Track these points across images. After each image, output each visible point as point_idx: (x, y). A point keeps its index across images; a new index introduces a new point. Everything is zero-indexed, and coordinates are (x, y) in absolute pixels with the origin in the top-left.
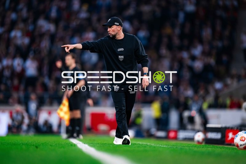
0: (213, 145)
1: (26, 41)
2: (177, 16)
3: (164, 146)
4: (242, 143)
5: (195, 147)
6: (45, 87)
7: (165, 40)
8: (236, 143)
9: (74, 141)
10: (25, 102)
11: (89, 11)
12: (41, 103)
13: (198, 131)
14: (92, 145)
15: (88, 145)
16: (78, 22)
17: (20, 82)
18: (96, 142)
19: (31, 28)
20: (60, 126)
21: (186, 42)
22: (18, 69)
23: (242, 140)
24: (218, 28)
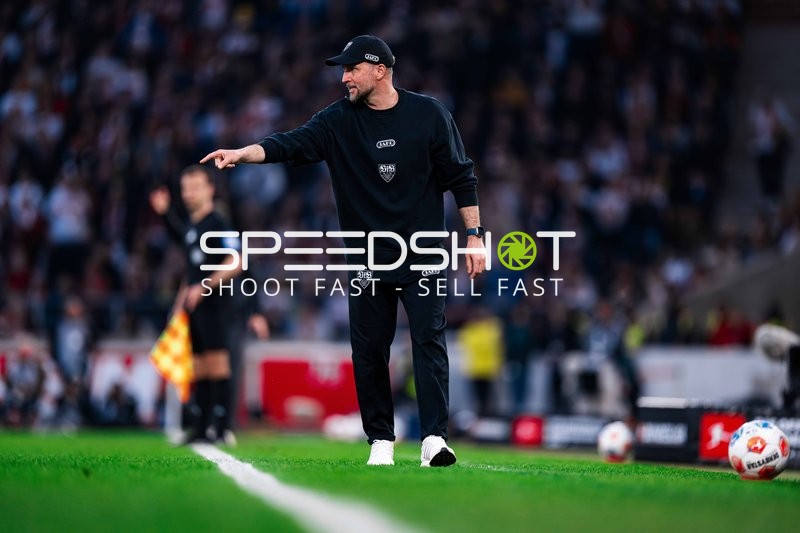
0: (661, 466)
1: (53, 127)
2: (540, 46)
3: (503, 469)
4: (755, 458)
5: (604, 470)
6: (113, 277)
7: (504, 124)
8: (734, 457)
9: (207, 452)
10: (48, 327)
11: (259, 29)
12: (99, 330)
13: (612, 420)
14: (265, 464)
15: (254, 466)
16: (222, 66)
17: (32, 261)
18: (278, 456)
19: (67, 84)
20: (161, 402)
21: (572, 131)
22: (26, 218)
23: (756, 450)
24: (677, 84)
